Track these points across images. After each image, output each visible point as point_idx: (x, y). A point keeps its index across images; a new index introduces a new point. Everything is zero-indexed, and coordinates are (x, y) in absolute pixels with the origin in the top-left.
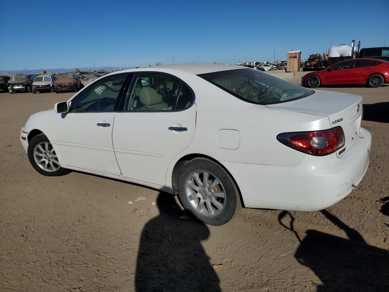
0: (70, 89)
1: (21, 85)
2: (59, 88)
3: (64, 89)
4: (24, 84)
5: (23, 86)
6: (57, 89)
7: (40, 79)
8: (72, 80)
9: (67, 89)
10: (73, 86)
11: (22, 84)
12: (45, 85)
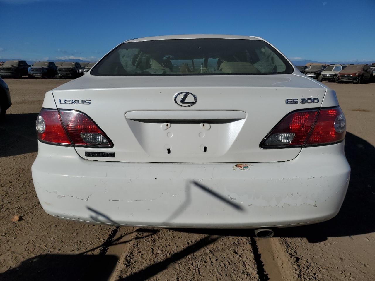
0: (352, 80)
1: (313, 73)
2: (341, 78)
3: (345, 80)
4: (316, 73)
5: (315, 74)
6: (339, 79)
7: (330, 69)
8: (358, 71)
9: (349, 80)
10: (357, 77)
11: (315, 73)
12: (332, 75)
